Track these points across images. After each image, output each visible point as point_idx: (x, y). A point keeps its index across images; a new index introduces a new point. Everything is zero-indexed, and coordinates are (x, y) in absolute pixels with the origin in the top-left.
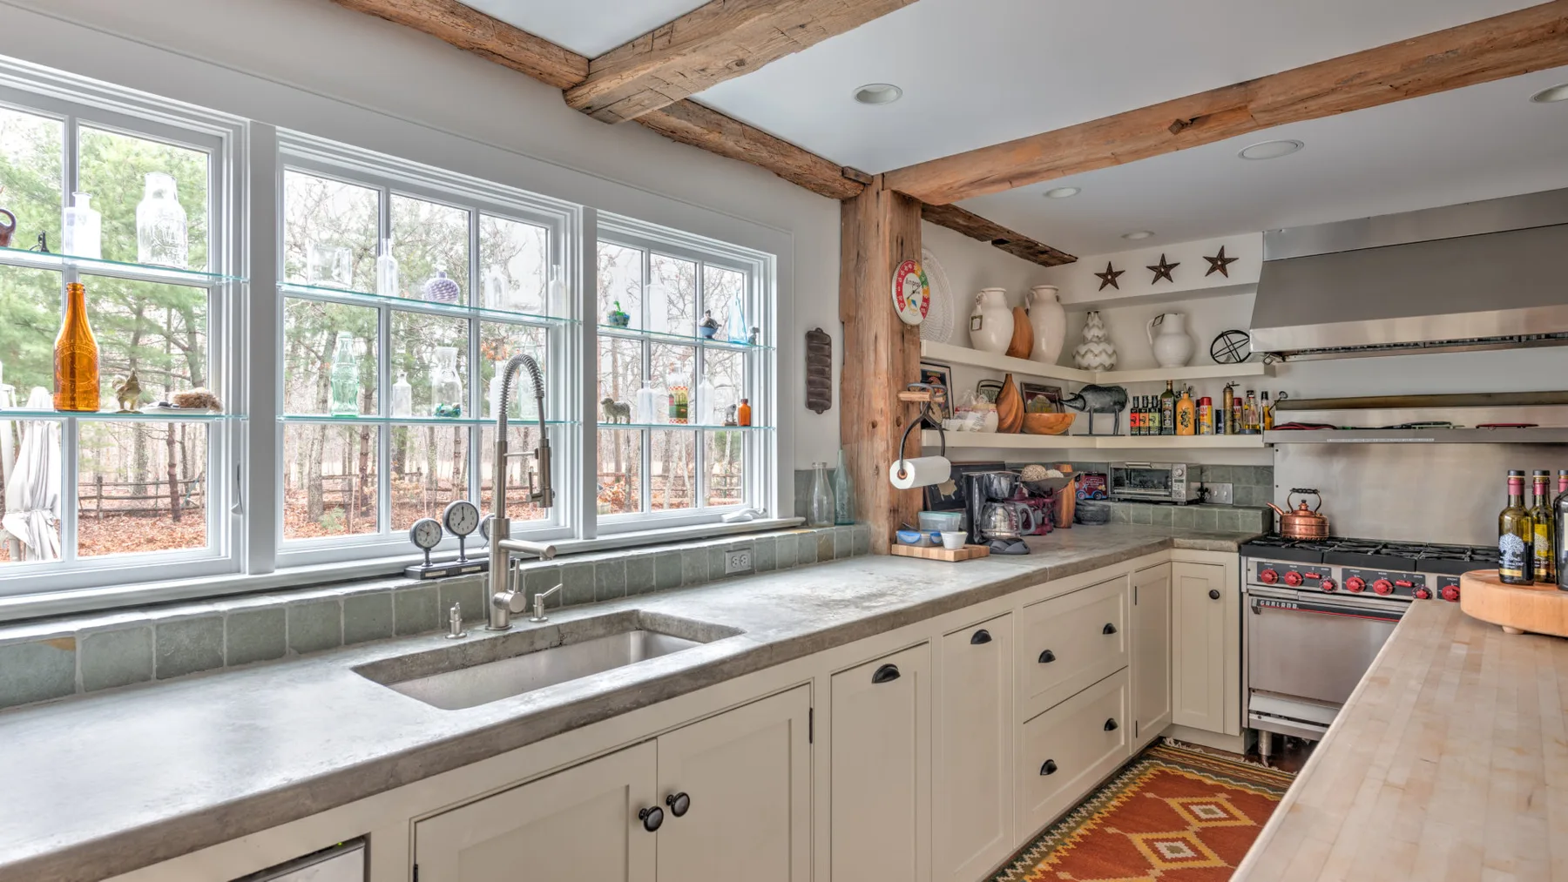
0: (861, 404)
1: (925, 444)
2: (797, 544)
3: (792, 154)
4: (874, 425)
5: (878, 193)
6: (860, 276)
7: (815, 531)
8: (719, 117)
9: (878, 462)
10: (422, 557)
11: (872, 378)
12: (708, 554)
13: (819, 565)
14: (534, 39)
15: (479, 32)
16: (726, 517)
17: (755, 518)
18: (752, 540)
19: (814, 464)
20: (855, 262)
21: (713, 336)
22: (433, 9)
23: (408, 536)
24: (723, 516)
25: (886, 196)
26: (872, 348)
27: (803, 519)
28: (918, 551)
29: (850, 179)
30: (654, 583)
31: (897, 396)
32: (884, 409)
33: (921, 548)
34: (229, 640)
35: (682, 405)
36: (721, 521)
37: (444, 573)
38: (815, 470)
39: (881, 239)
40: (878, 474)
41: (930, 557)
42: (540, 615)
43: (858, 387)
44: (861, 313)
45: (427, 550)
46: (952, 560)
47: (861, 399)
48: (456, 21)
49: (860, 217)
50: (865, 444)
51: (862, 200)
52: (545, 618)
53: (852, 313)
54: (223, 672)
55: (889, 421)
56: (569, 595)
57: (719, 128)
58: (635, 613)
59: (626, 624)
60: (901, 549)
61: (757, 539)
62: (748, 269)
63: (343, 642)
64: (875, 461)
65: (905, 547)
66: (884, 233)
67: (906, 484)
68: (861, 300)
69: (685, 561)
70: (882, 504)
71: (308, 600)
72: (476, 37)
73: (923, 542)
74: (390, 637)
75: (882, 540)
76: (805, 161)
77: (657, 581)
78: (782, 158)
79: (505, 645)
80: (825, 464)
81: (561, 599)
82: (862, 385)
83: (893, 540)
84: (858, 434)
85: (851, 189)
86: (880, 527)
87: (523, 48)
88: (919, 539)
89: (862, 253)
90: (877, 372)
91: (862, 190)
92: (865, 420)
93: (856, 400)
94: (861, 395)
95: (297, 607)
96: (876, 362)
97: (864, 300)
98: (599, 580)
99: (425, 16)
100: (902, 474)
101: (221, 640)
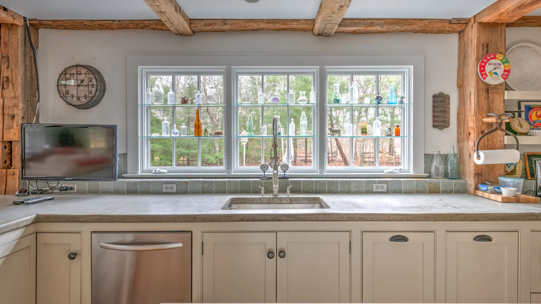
0: (464, 124)
1: (506, 143)
2: (415, 185)
3: (415, 23)
4: (470, 134)
5: (472, 26)
6: (465, 66)
7: (427, 180)
8: (372, 21)
9: (470, 152)
10: (263, 174)
11: (469, 112)
12: (364, 183)
13: (428, 194)
14: (294, 21)
15: (277, 25)
16: (385, 171)
17: (400, 172)
18: (388, 180)
19: (434, 151)
20: (463, 60)
21: (381, 102)
22: (263, 24)
23: (260, 168)
24: (384, 170)
25: (475, 26)
26: (469, 99)
27: (428, 175)
28: (486, 195)
29: (455, 24)
30: (339, 190)
31: (482, 120)
32: (473, 126)
33: (487, 194)
34: (215, 187)
35: (364, 129)
36: (383, 172)
37: (267, 178)
38: (434, 154)
39: (473, 47)
40: (470, 157)
41: (491, 199)
42: (288, 194)
43: (463, 117)
44: (465, 83)
45: (264, 172)
46: (501, 201)
47: (464, 122)
48: (270, 24)
49: (465, 39)
50: (466, 143)
51: (466, 30)
52: (290, 195)
53: (461, 84)
54: (213, 194)
55: (475, 132)
56: (304, 190)
57: (372, 25)
58: (319, 198)
59: (316, 201)
60: (480, 193)
61: (391, 180)
62: (403, 73)
63: (239, 192)
64: (469, 151)
65: (481, 192)
66: (474, 44)
67: (480, 162)
68: (465, 77)
69: (353, 185)
70: (472, 171)
71: (231, 181)
72: (277, 27)
73: (489, 191)
74: (250, 193)
75: (472, 189)
76: (421, 24)
77: (340, 190)
78: (408, 27)
79: (273, 200)
80: (440, 152)
81: (302, 191)
82: (465, 116)
83: (477, 188)
84: (463, 138)
85: (458, 28)
86: (471, 181)
87: (291, 25)
88: (487, 190)
89: (466, 55)
90: (471, 109)
91: (466, 26)
92: (466, 132)
93: (463, 123)
94: (464, 120)
95: (229, 182)
96: (470, 105)
97: (466, 77)
98: (316, 187)
99: (262, 27)
100: (479, 157)
101: (213, 187)
